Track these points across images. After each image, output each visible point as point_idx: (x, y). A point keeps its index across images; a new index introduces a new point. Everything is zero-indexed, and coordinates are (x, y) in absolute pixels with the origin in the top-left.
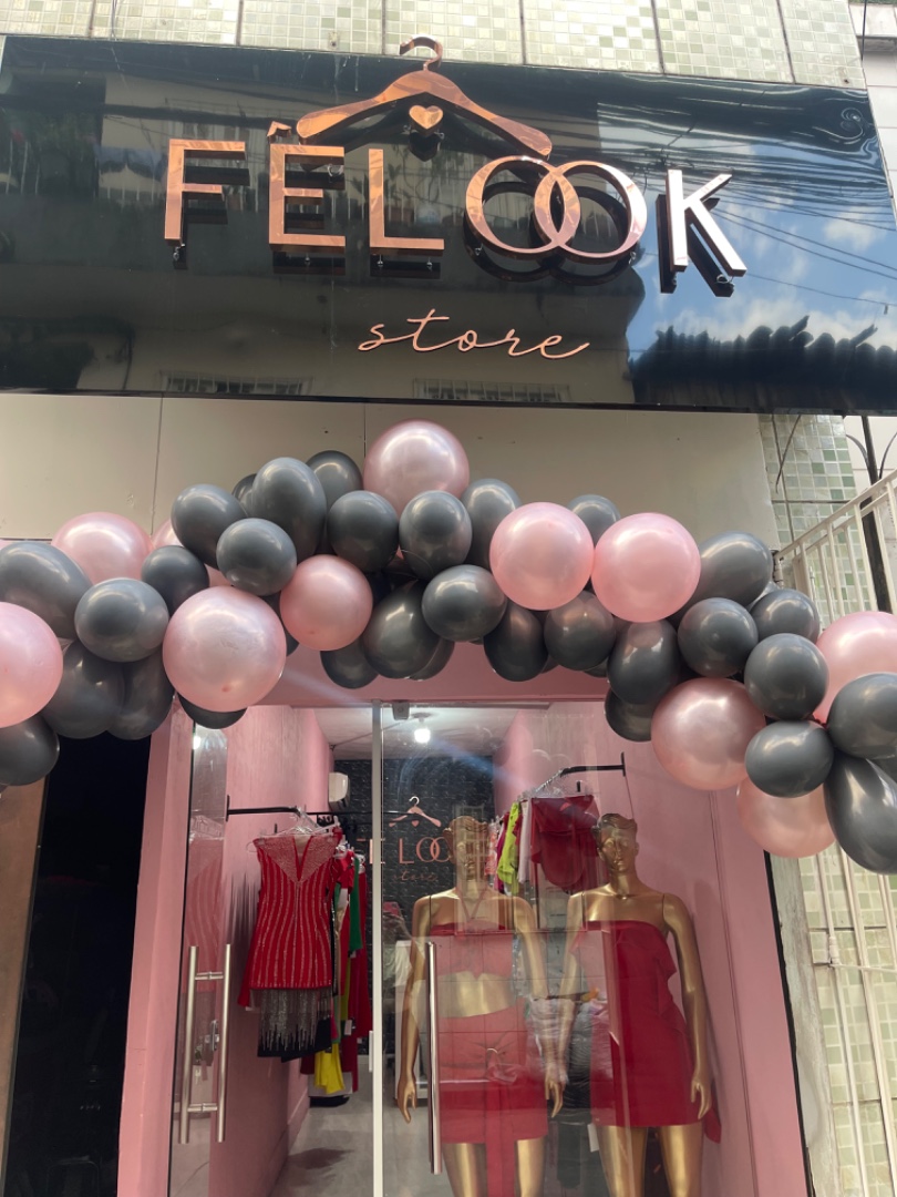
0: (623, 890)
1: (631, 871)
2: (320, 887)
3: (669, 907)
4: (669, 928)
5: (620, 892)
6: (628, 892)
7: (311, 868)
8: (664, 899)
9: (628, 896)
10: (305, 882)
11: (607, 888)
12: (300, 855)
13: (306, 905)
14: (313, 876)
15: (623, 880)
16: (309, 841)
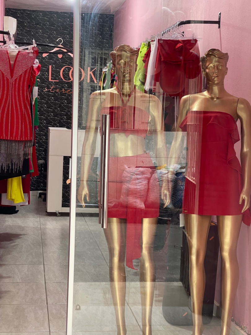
0: (215, 94)
1: (221, 85)
2: (26, 83)
3: (241, 106)
4: (239, 117)
5: (213, 96)
6: (218, 96)
7: (19, 71)
8: (238, 101)
9: (217, 98)
10: (16, 80)
11: (206, 93)
12: (12, 62)
13: (17, 94)
14: (21, 76)
15: (216, 89)
16: (18, 54)
